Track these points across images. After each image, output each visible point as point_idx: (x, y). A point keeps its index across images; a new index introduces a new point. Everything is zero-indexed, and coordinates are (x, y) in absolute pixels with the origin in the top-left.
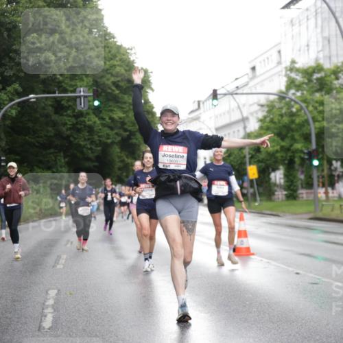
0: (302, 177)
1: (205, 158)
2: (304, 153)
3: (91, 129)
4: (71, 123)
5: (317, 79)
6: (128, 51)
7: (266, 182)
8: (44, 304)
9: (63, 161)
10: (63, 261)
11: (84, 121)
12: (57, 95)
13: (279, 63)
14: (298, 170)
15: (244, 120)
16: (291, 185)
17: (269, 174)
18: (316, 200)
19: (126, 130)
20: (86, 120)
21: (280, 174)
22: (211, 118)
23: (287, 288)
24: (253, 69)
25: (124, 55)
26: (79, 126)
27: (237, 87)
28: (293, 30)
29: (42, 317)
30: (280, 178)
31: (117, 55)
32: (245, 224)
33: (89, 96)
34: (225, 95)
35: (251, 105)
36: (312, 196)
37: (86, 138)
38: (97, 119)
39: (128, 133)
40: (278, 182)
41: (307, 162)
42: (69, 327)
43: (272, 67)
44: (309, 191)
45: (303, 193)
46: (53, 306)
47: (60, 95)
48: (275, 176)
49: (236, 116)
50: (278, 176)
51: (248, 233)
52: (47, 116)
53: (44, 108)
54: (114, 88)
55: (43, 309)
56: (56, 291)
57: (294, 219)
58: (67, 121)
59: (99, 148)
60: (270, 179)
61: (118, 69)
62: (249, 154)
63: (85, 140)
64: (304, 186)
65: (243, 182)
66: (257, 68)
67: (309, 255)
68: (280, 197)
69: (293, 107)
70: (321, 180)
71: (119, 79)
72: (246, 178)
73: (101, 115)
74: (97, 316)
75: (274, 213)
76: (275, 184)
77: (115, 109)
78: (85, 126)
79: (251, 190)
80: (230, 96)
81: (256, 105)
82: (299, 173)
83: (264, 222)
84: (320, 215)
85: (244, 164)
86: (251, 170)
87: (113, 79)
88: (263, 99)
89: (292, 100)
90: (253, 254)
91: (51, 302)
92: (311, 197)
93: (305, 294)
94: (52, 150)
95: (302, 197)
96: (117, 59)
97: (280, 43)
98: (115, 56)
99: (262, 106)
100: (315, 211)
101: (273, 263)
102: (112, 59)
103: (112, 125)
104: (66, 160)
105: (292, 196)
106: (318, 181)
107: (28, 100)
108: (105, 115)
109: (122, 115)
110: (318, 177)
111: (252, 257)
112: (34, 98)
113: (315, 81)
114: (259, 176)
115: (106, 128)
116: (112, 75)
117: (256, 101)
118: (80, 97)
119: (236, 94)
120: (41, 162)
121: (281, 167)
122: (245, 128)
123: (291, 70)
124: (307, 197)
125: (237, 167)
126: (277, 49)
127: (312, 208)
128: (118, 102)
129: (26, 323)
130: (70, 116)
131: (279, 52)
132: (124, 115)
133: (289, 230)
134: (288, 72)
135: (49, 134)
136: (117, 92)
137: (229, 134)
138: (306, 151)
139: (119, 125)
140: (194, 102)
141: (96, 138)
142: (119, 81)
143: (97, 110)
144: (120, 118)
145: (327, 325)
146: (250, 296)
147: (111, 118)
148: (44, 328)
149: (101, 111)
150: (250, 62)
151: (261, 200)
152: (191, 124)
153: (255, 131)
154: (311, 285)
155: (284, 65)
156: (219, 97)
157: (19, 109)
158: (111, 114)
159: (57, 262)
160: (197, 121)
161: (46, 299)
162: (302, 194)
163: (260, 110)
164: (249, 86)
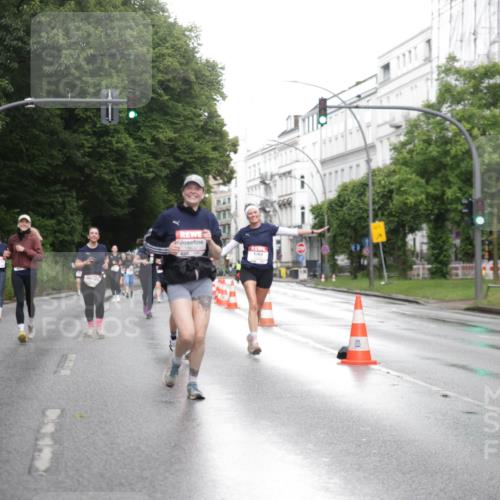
0: (457, 242)
1: (303, 208)
2: (462, 204)
3: (120, 156)
4: (90, 145)
5: (489, 88)
6: (187, 33)
7: (399, 249)
8: (38, 431)
9: (75, 204)
10: (71, 364)
11: (110, 143)
12: (69, 99)
13: (428, 60)
14: (451, 231)
15: (368, 149)
16: (439, 254)
17: (405, 236)
18: (478, 280)
19: (177, 159)
20: (114, 140)
21: (423, 236)
22: (314, 144)
23: (429, 418)
24: (386, 67)
25: (179, 39)
26: (101, 150)
27: (359, 96)
28: (451, 8)
29: (34, 451)
30: (423, 243)
31: (168, 38)
32: (363, 314)
33: (121, 103)
34: (340, 108)
35: (379, 126)
36: (473, 272)
37: (113, 168)
38: (130, 141)
39: (181, 163)
40: (418, 248)
41: (466, 218)
42: (77, 470)
43: (416, 66)
44: (468, 265)
45: (458, 268)
46: (52, 435)
47: (73, 100)
48: (414, 239)
49: (356, 142)
50: (418, 240)
51: (367, 329)
52: (53, 133)
53: (48, 120)
54: (161, 91)
55: (37, 439)
56: (58, 412)
57: (441, 309)
58: (85, 142)
59: (135, 186)
60: (405, 244)
61: (168, 61)
62: (374, 203)
63: (112, 172)
64: (460, 256)
65: (362, 247)
66: (391, 67)
67: (464, 367)
68: (421, 272)
69: (447, 129)
70: (487, 248)
71: (170, 77)
72: (367, 241)
73: (139, 134)
74: (123, 453)
75: (411, 298)
76: (413, 253)
77: (162, 125)
78: (111, 150)
79: (375, 261)
80: (348, 110)
81: (387, 126)
82: (453, 236)
83: (393, 312)
84: (483, 303)
85: (366, 219)
86: (376, 228)
87: (160, 77)
88: (399, 117)
89: (446, 119)
90: (375, 363)
91: (49, 428)
92: (471, 274)
93: (456, 429)
94: (58, 187)
95: (457, 275)
96: (167, 45)
97: (430, 28)
98: (164, 40)
99: (398, 127)
100: (476, 297)
101: (407, 378)
102: (159, 45)
103: (155, 150)
104: (81, 203)
105: (440, 271)
106: (483, 250)
107: (23, 105)
108: (145, 134)
109: (172, 135)
110: (483, 242)
111: (373, 366)
112: (32, 103)
113: (485, 91)
114: (388, 239)
115: (146, 155)
116: (159, 70)
117: (388, 119)
118: (106, 103)
119: (357, 107)
120: (40, 204)
121: (424, 226)
122: (368, 161)
123: (447, 71)
124: (464, 274)
125: (353, 224)
126: (425, 37)
127: (471, 292)
128: (166, 114)
129: (8, 461)
130: (88, 134)
131: (429, 41)
132: (176, 135)
133: (433, 326)
134: (443, 75)
135: (55, 163)
136: (166, 98)
137: (343, 170)
138: (464, 201)
139: (168, 150)
140: (289, 117)
141: (129, 170)
142: (169, 81)
143: (132, 127)
144: (170, 140)
145: (491, 479)
146: (369, 429)
147: (155, 140)
148: (37, 470)
149: (139, 128)
150: (380, 58)
151: (389, 277)
152: (283, 152)
153: (386, 167)
154: (467, 416)
155: (435, 64)
156: (329, 111)
157: (8, 120)
158: (155, 133)
159: (60, 364)
160: (293, 149)
161: (42, 424)
162: (456, 269)
163: (393, 133)
164: (378, 94)
